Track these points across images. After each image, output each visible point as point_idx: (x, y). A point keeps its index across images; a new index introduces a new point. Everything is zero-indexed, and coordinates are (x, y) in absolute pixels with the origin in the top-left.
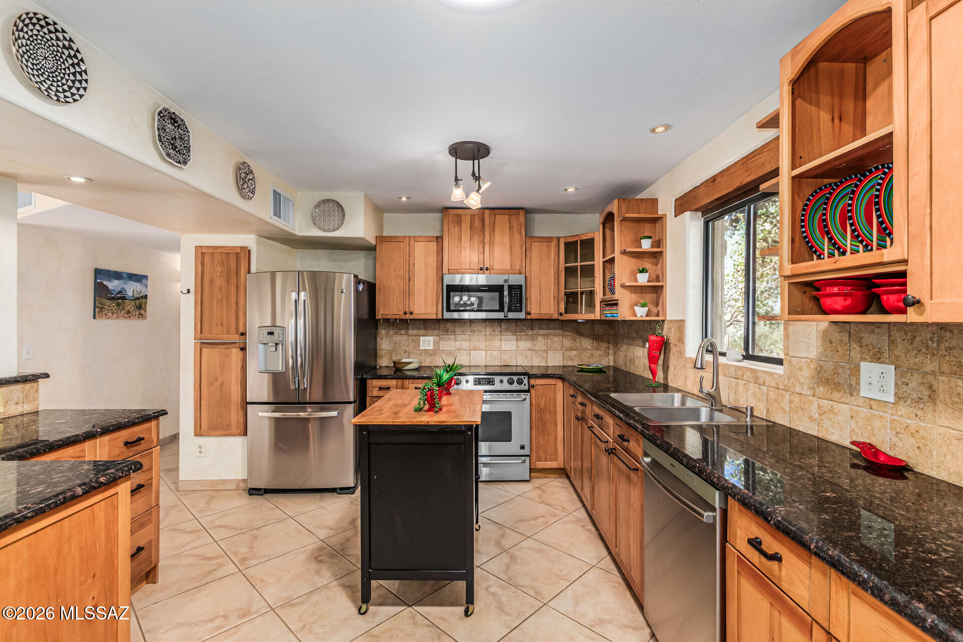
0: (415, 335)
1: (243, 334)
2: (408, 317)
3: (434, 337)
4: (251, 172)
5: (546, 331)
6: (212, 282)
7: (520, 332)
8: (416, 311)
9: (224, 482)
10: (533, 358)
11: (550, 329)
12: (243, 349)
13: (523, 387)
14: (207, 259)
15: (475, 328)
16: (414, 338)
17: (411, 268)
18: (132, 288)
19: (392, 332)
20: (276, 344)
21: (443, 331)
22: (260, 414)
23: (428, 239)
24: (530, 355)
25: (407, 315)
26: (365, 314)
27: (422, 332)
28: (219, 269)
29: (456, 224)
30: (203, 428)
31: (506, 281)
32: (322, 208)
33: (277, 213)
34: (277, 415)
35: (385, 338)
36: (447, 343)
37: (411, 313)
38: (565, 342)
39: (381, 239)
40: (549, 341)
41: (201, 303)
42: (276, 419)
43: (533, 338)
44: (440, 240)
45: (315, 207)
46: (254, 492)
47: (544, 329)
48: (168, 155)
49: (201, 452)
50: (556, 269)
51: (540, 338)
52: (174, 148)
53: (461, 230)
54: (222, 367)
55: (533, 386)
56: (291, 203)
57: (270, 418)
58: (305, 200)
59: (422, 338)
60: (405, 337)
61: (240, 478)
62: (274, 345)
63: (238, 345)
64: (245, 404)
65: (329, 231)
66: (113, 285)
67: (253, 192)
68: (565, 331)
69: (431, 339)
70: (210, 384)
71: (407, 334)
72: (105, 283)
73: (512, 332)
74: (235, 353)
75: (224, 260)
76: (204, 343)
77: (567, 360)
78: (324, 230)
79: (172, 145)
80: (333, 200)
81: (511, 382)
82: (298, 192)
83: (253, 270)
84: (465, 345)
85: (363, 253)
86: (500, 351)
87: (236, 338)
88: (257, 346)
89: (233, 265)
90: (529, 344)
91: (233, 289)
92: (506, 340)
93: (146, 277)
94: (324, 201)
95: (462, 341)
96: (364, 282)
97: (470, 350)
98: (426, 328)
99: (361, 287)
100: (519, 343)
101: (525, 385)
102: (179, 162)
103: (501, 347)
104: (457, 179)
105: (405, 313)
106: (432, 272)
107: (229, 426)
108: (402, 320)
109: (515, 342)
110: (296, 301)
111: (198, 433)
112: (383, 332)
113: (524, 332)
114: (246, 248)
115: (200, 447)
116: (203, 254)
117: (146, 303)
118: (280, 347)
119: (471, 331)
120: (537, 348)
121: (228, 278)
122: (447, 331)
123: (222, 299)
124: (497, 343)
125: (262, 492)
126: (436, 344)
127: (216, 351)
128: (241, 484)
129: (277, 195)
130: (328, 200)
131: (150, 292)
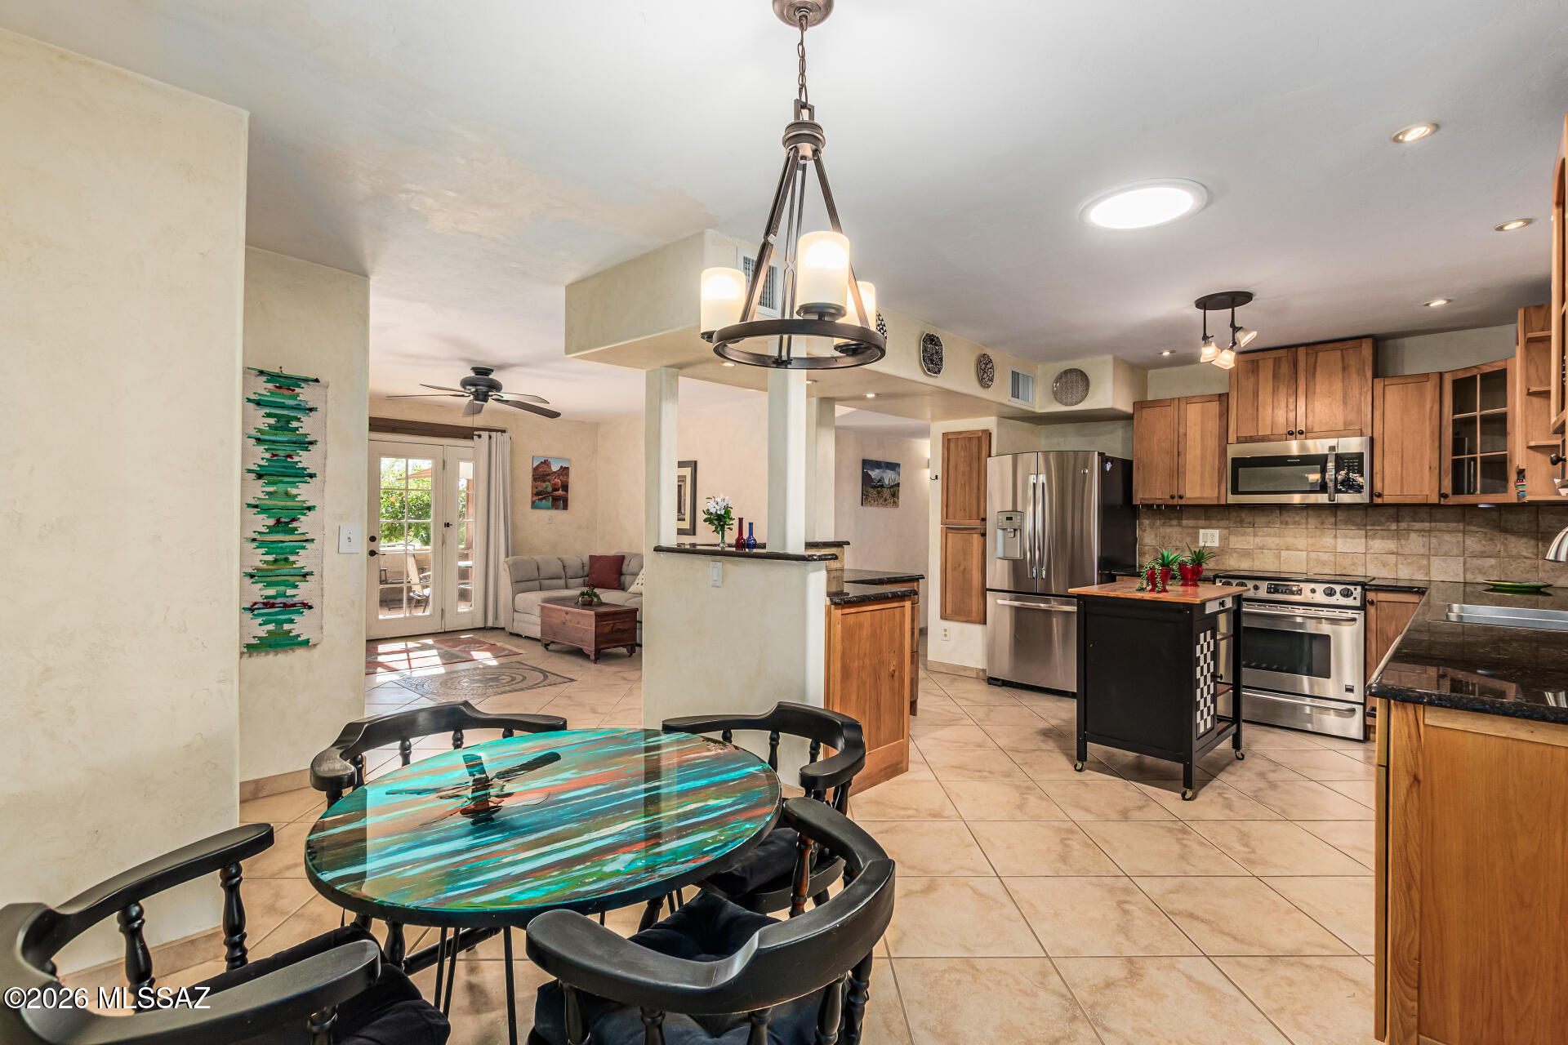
0: (1192, 527)
1: (984, 520)
2: (1176, 501)
3: (1220, 530)
4: (991, 361)
5: (1427, 524)
6: (956, 467)
7: (1374, 525)
8: (1188, 495)
9: (965, 668)
10: (1400, 566)
11: (1435, 521)
12: (984, 535)
13: (1349, 602)
14: (952, 445)
15: (1287, 519)
16: (1190, 530)
17: (1181, 439)
18: (888, 477)
19: (1158, 522)
20: (1015, 530)
21: (1235, 522)
22: (999, 602)
23: (1208, 399)
24: (1394, 561)
25: (1176, 499)
26: (1117, 498)
27: (1202, 522)
28: (963, 454)
29: (1250, 374)
30: (948, 612)
31: (1332, 448)
32: (1064, 380)
33: (1015, 394)
34: (1016, 603)
35: (1148, 530)
36: (1241, 538)
37: (1181, 497)
38: (1468, 542)
39: (1141, 405)
40: (1434, 540)
41: (946, 489)
42: (1017, 608)
43: (1397, 535)
44: (1224, 398)
45: (1056, 382)
46: (992, 681)
47: (1423, 521)
48: (929, 370)
49: (946, 635)
50: (1437, 423)
51: (1413, 535)
52: (932, 361)
53: (1258, 382)
54: (965, 552)
55: (1372, 603)
56: (1031, 380)
57: (1011, 607)
58: (1046, 373)
59: (1202, 531)
60: (1178, 529)
61: (980, 667)
62: (1012, 530)
63: (979, 531)
64: (985, 590)
65: (1071, 404)
66: (875, 474)
67: (992, 380)
68: (1468, 524)
69: (1216, 532)
70: (954, 569)
71: (1180, 525)
72: (869, 472)
73: (1358, 525)
74: (976, 538)
75: (968, 445)
76: (949, 529)
77: (1473, 573)
78: (1066, 404)
79: (931, 360)
80: (1075, 369)
81: (1330, 593)
82: (1039, 366)
83: (993, 454)
84: (1271, 541)
85: (1121, 423)
86: (1335, 553)
87: (976, 523)
88: (996, 533)
89: (975, 450)
90: (1391, 545)
91: (975, 475)
92: (1346, 536)
93: (898, 465)
94: (1066, 372)
95: (1264, 536)
96: (1112, 460)
97: (1280, 550)
98: (1207, 518)
99: (1108, 466)
100: (1371, 543)
101: (1355, 598)
102: (936, 373)
103: (1336, 548)
104: (1205, 338)
105: (1172, 497)
106: (1213, 443)
107: (970, 612)
108: (1169, 507)
109: (1363, 540)
110: (1034, 484)
111: (944, 617)
112: (1146, 522)
113: (1380, 526)
114: (988, 430)
115: (945, 630)
116: (949, 440)
117: (898, 491)
118: (1018, 533)
119: (1281, 523)
120: (1407, 551)
121: (970, 462)
122: (1242, 522)
123: (965, 484)
124: (1328, 540)
125: (1000, 683)
126: (1223, 539)
127: (959, 536)
128: (981, 673)
129: (1015, 375)
130: (1071, 371)
131: (902, 480)
